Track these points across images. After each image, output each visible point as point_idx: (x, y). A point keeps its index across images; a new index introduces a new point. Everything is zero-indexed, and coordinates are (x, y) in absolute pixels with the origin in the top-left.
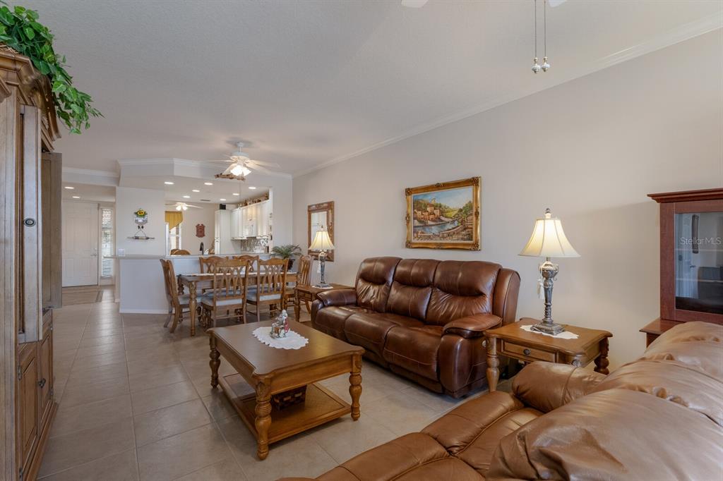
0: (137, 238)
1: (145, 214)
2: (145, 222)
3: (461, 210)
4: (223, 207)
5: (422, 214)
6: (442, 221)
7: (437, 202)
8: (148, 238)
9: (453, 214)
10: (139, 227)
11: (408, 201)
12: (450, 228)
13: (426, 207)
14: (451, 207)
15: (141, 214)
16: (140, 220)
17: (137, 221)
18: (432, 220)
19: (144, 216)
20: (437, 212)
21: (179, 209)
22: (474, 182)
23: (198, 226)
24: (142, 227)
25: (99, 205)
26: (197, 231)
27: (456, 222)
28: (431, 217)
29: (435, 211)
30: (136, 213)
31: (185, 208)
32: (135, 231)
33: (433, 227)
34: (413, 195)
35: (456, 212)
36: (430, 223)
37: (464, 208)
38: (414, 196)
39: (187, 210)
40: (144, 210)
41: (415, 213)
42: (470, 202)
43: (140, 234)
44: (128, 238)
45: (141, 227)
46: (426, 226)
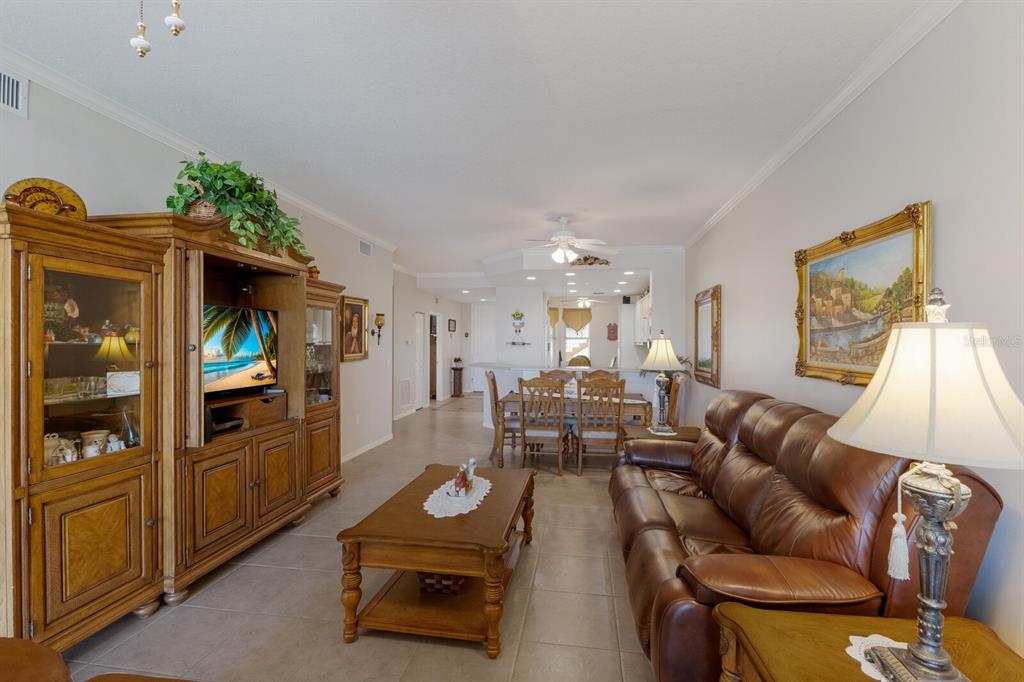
0: (514, 343)
1: (522, 315)
2: (522, 325)
3: (889, 293)
4: (627, 300)
5: (824, 305)
6: (855, 319)
7: (848, 275)
8: (524, 344)
9: (874, 302)
10: (516, 331)
11: (800, 277)
12: (869, 336)
13: (829, 286)
14: (871, 286)
15: (518, 316)
16: (518, 323)
17: (514, 324)
18: (839, 318)
19: (520, 318)
20: (847, 299)
21: (581, 305)
22: (911, 217)
23: (609, 326)
24: (520, 331)
26: (609, 332)
27: (880, 322)
28: (838, 308)
29: (843, 296)
30: (514, 316)
32: (512, 336)
33: (839, 333)
34: (809, 264)
35: (880, 298)
36: (836, 323)
37: (895, 285)
38: (811, 266)
40: (521, 310)
41: (812, 301)
42: (908, 269)
43: (517, 340)
44: (507, 343)
45: (518, 331)
46: (830, 329)
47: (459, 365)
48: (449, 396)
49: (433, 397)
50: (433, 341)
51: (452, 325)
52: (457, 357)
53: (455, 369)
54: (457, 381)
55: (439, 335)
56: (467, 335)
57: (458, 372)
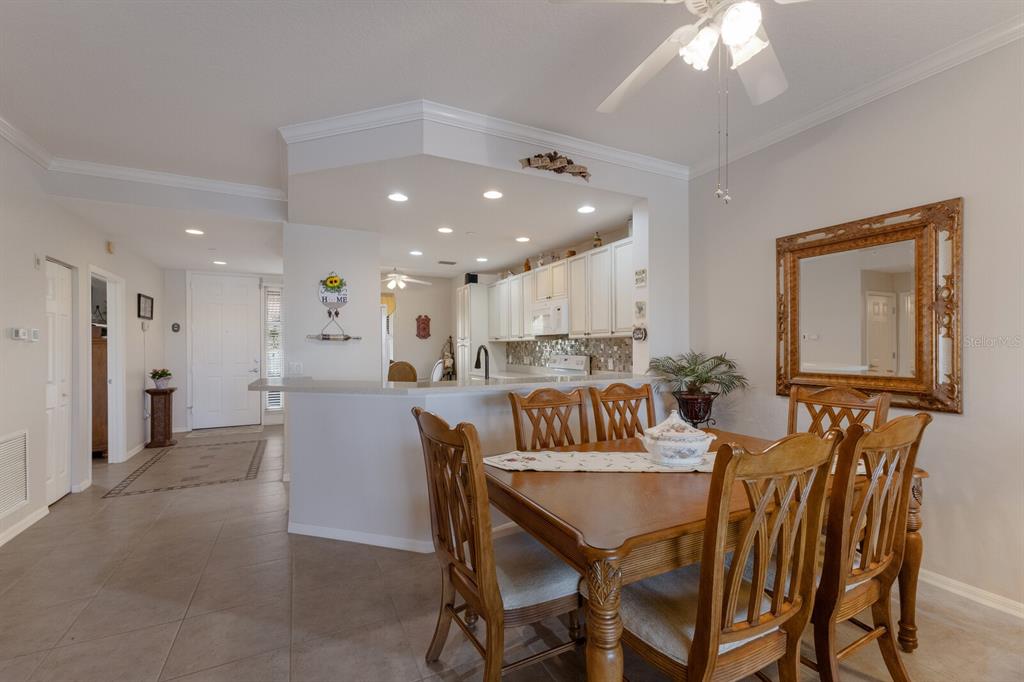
0: (326, 338)
1: (342, 284)
2: (343, 301)
4: (472, 278)
8: (347, 338)
10: (330, 313)
15: (332, 284)
16: (332, 297)
17: (324, 299)
19: (338, 289)
21: (392, 286)
23: (419, 319)
24: (337, 314)
25: (261, 280)
26: (418, 327)
30: (324, 283)
31: (402, 285)
32: (321, 323)
39: (404, 289)
40: (340, 275)
43: (331, 330)
44: (310, 337)
45: (333, 314)
47: (164, 384)
48: (139, 448)
49: (100, 454)
50: (100, 335)
51: (144, 306)
52: (159, 368)
53: (154, 393)
54: (160, 414)
55: (113, 324)
56: (176, 328)
57: (160, 401)
